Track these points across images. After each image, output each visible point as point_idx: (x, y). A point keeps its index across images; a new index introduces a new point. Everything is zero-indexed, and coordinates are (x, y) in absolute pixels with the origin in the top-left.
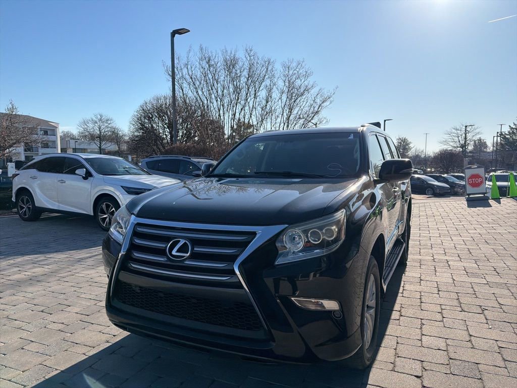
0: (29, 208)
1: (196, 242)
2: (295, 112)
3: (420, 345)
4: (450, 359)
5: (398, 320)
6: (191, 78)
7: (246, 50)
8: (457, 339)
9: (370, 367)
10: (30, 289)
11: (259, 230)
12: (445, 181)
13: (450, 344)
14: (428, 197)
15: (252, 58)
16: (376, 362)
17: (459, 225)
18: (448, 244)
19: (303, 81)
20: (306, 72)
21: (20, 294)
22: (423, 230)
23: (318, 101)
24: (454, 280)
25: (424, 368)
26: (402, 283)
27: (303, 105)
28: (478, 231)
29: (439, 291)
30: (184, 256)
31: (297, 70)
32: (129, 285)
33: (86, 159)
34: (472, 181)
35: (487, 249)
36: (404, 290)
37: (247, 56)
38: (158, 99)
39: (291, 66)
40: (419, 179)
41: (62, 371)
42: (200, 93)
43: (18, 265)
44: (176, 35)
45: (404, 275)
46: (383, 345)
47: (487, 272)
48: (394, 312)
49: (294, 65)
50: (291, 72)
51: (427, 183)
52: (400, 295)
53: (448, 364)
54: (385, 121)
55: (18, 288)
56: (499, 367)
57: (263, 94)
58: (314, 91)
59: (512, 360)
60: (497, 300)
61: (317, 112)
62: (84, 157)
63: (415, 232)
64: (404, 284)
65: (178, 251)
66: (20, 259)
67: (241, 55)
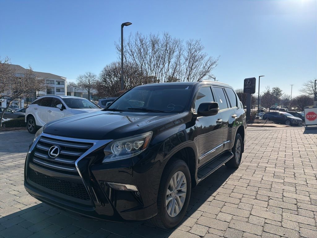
0: (33, 126)
1: (63, 148)
2: (194, 71)
3: (214, 218)
4: (229, 227)
5: (211, 202)
6: (131, 52)
7: (165, 35)
8: (241, 216)
9: (174, 228)
10: (13, 171)
11: (95, 142)
12: (300, 116)
13: (234, 218)
14: (286, 126)
15: (168, 39)
16: (181, 226)
17: (290, 145)
18: (274, 156)
19: (198, 52)
20: (200, 47)
21: (6, 174)
22: (262, 148)
23: (208, 65)
24: (262, 179)
25: (208, 232)
26: (228, 179)
27: (199, 67)
28: (300, 149)
29: (248, 185)
30: (55, 156)
31: (196, 45)
32: (33, 170)
33: (63, 99)
34: (309, 116)
35: (297, 161)
36: (226, 183)
37: (165, 38)
38: (115, 64)
39: (192, 44)
40: (281, 114)
41: (3, 217)
42: (137, 60)
43: (13, 158)
44: (124, 26)
45: (232, 174)
46: (191, 216)
47: (287, 175)
48: (211, 197)
49: (194, 42)
50: (192, 47)
51: (287, 117)
52: (222, 186)
53: (225, 231)
54: (260, 77)
55: (6, 171)
56: (257, 235)
57: (173, 60)
58: (206, 59)
59: (268, 232)
60: (283, 194)
61: (208, 71)
62: (62, 97)
63: (257, 148)
64: (228, 180)
65: (53, 153)
66: (16, 155)
67: (161, 38)
